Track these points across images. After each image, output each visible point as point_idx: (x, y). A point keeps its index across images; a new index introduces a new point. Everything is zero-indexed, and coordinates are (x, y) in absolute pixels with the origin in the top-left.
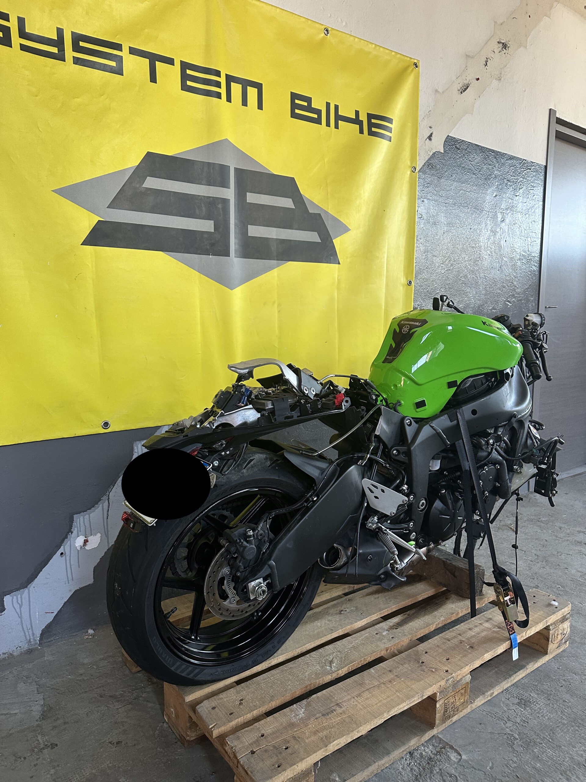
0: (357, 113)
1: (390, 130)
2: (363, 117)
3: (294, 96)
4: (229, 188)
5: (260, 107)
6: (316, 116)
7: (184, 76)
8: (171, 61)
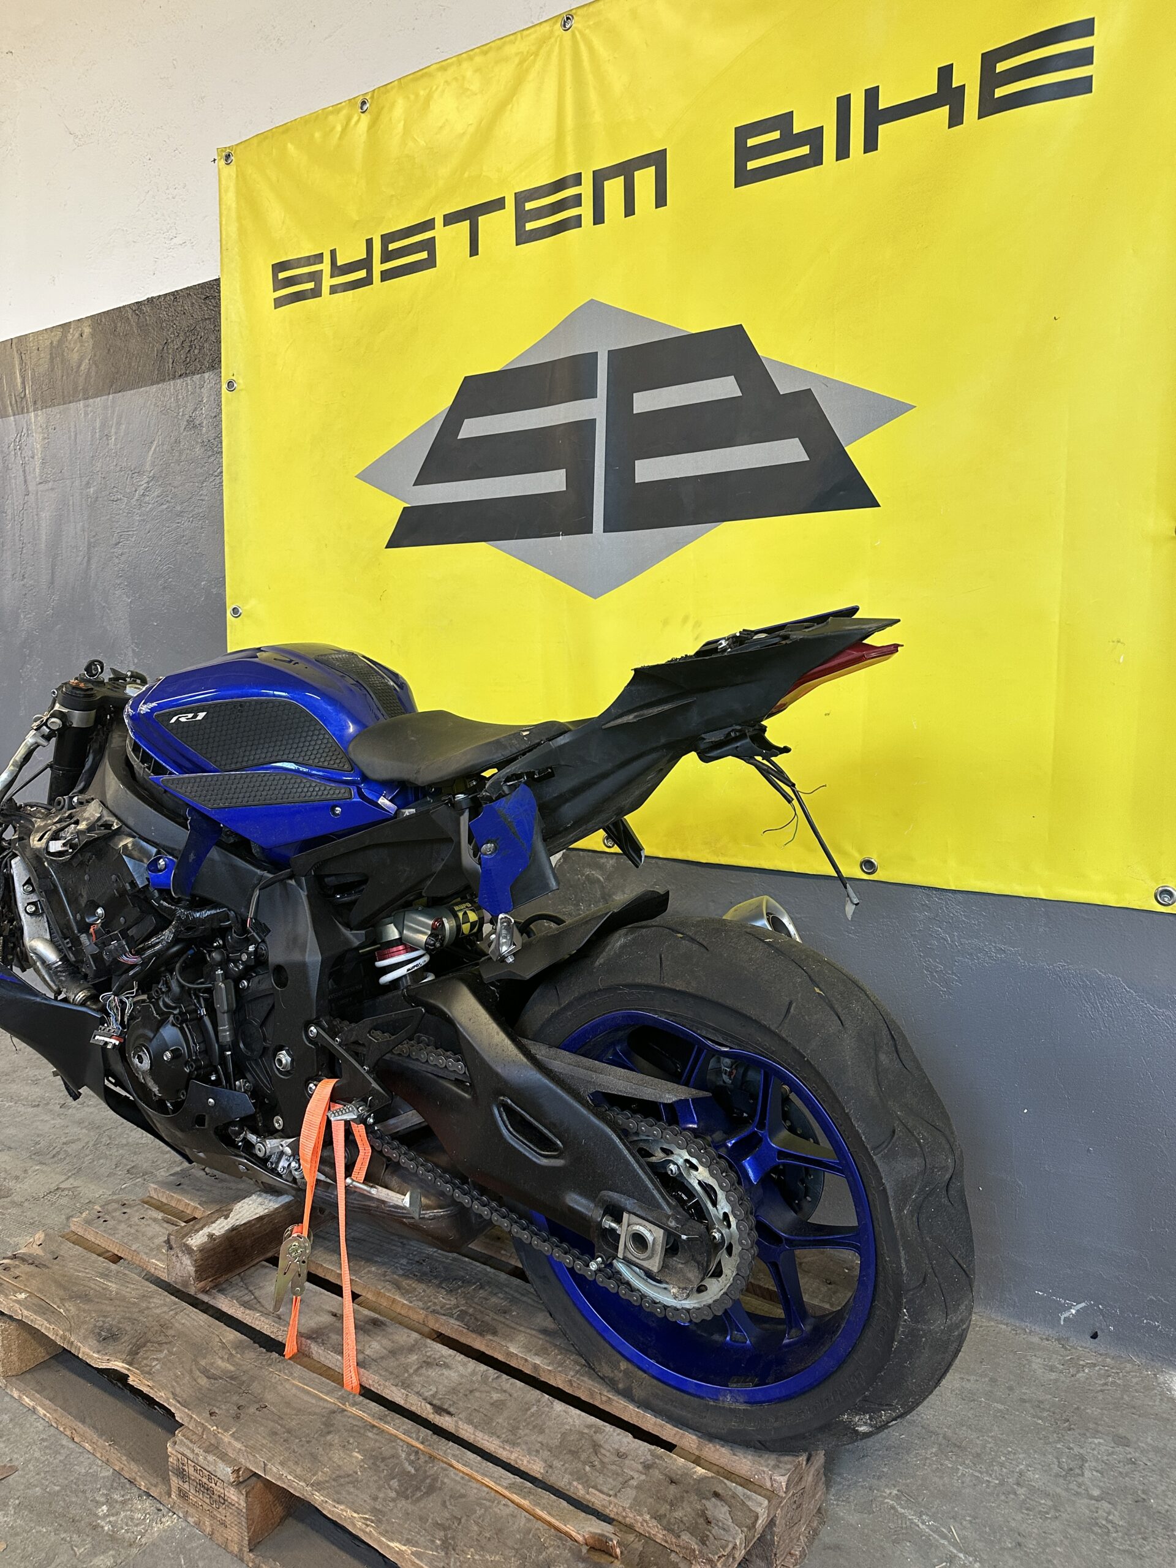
0: (945, 73)
1: (1085, 57)
2: (968, 75)
3: (743, 133)
4: (593, 394)
5: (661, 200)
6: (805, 150)
7: (522, 217)
8: (498, 204)
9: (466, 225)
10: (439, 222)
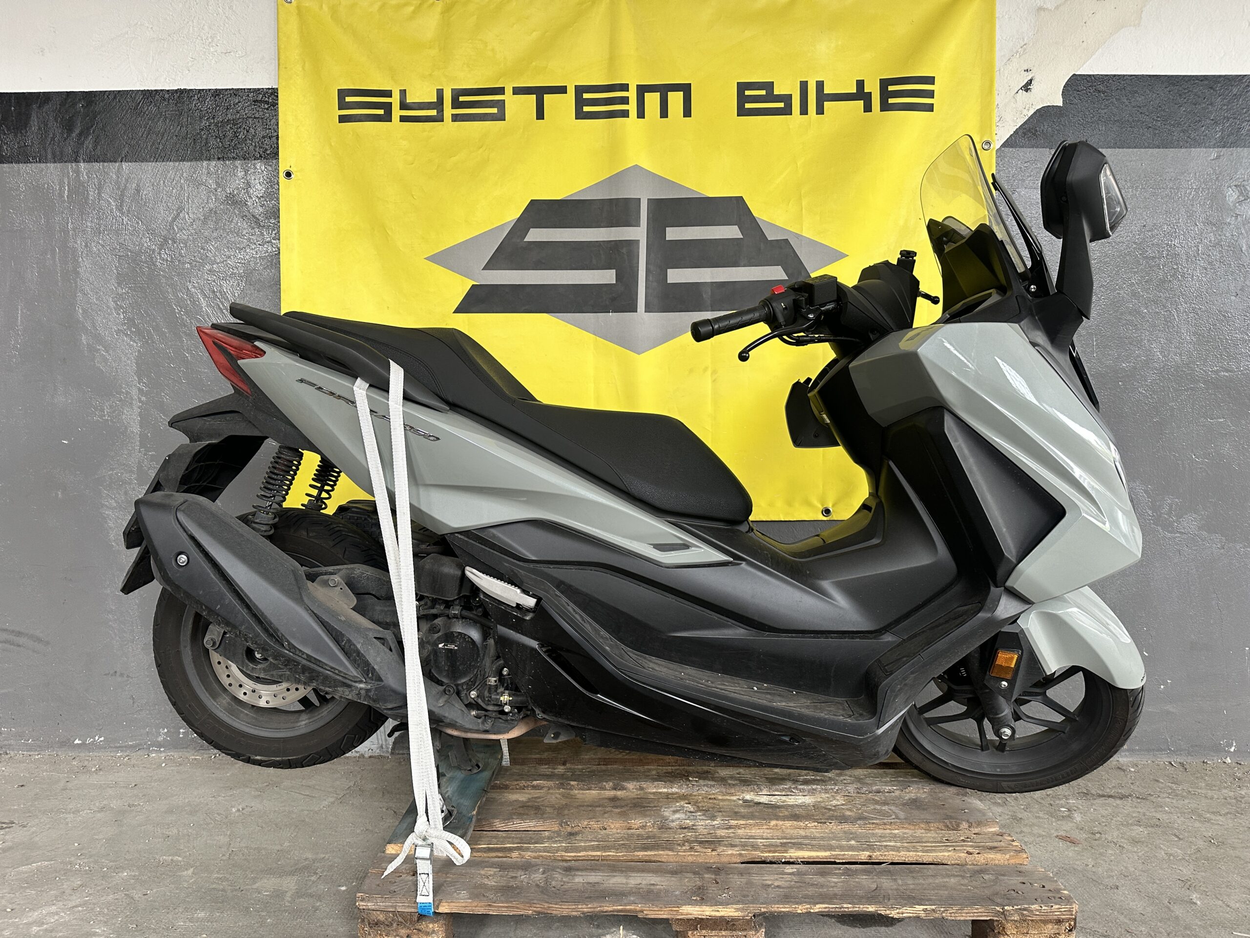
0: (860, 84)
1: (931, 94)
2: (873, 88)
3: (742, 87)
4: (638, 225)
5: (687, 113)
6: (781, 105)
7: (580, 102)
8: (562, 90)
9: (534, 97)
10: (509, 91)
